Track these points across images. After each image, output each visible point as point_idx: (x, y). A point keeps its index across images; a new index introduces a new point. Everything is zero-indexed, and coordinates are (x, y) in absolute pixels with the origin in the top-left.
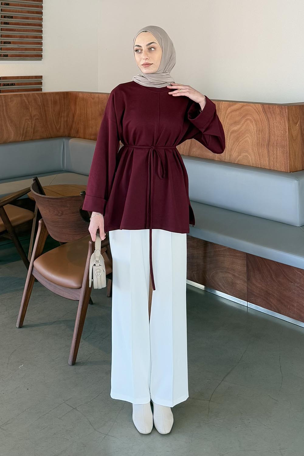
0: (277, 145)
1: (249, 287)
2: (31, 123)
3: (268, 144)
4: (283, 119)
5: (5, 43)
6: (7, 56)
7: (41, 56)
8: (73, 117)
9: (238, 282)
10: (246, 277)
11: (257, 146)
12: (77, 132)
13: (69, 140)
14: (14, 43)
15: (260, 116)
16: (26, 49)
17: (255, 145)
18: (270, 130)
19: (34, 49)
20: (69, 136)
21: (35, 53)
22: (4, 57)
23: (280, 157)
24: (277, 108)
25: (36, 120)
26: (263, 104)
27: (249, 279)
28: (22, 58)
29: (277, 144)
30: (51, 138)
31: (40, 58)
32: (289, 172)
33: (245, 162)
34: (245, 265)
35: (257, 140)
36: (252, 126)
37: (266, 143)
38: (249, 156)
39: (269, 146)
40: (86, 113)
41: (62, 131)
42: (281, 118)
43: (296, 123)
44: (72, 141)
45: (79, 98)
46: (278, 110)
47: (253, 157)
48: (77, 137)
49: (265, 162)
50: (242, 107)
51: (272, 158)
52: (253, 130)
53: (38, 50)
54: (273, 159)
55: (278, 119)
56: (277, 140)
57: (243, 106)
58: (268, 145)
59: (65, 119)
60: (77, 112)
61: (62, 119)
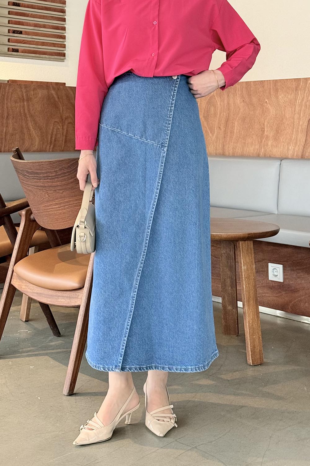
2: (62, 127)
5: (14, 32)
6: (17, 51)
7: (64, 55)
14: (27, 33)
16: (43, 44)
19: (54, 45)
21: (55, 49)
22: (12, 52)
25: (70, 125)
28: (38, 55)
31: (62, 58)
53: (59, 46)
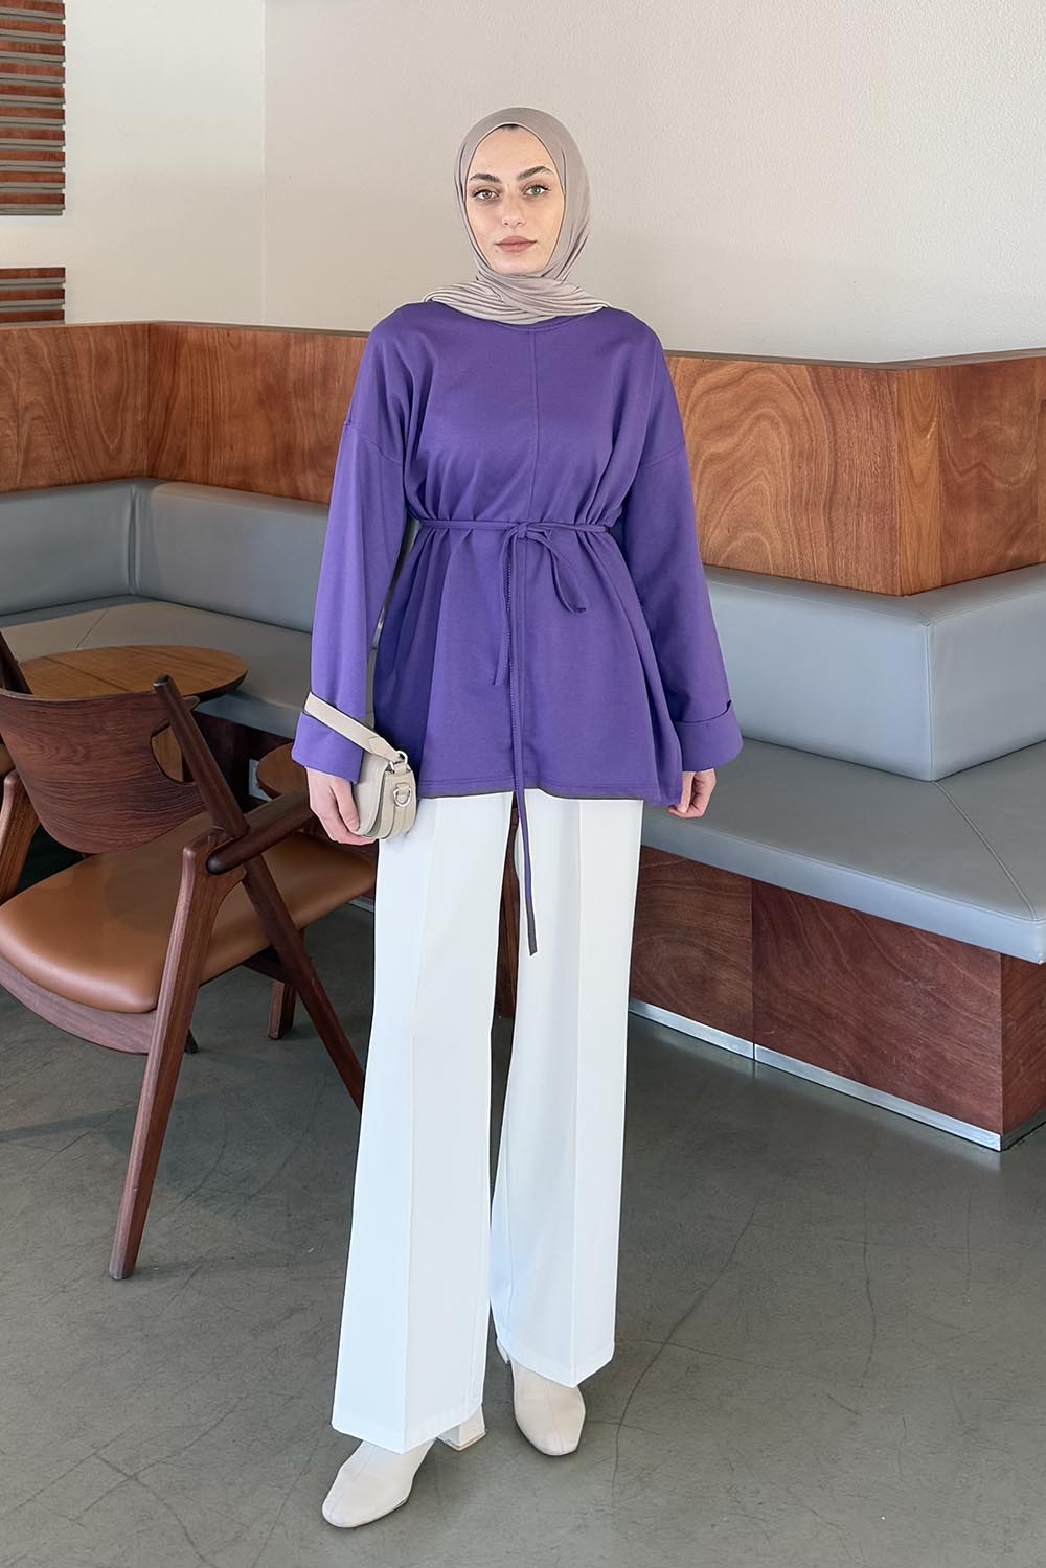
0: (859, 505)
1: (760, 994)
2: (15, 431)
3: (831, 499)
4: (881, 415)
7: (61, 199)
8: (168, 409)
9: (724, 975)
10: (751, 960)
11: (793, 504)
12: (182, 461)
13: (152, 488)
15: (805, 405)
16: (6, 176)
17: (786, 502)
18: (836, 454)
19: (35, 177)
20: (153, 475)
21: (38, 188)
23: (870, 545)
24: (863, 378)
25: (36, 422)
26: (815, 366)
27: (759, 964)
29: (860, 499)
30: (90, 481)
31: (55, 206)
32: (898, 593)
33: (750, 562)
34: (747, 916)
35: (793, 487)
36: (776, 439)
37: (824, 496)
38: (764, 541)
39: (833, 510)
40: (213, 395)
41: (126, 457)
42: (873, 413)
43: (926, 429)
44: (162, 494)
45: (186, 344)
46: (864, 385)
47: (780, 546)
48: (180, 478)
49: (819, 561)
50: (742, 377)
51: (840, 549)
52: (779, 453)
53: (48, 177)
54: (844, 552)
55: (865, 416)
56: (860, 486)
57: (748, 371)
58: (830, 503)
59: (140, 419)
60: (182, 393)
61: (129, 416)
